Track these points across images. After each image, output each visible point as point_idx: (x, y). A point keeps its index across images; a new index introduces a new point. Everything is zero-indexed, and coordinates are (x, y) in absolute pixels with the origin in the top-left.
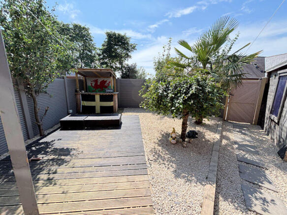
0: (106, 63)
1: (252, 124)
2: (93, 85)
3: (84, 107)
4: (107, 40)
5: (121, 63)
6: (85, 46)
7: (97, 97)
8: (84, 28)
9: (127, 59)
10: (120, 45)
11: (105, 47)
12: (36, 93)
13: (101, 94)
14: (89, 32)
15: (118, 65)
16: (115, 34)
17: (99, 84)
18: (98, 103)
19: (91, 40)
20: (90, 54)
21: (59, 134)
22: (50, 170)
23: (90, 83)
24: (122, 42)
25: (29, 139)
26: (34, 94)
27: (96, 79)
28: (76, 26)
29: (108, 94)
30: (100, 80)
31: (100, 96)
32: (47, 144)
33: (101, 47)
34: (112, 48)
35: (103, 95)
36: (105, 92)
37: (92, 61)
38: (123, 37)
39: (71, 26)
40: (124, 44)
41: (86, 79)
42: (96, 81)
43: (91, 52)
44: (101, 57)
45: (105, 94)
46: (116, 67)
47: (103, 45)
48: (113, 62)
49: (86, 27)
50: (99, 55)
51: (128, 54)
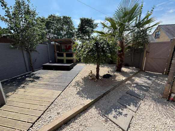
0: (80, 37)
1: (163, 74)
2: (65, 48)
3: (58, 59)
4: (80, 23)
5: (89, 36)
6: (69, 27)
7: (65, 55)
8: (68, 18)
9: (92, 33)
10: (88, 25)
11: (79, 27)
12: (30, 51)
13: (67, 53)
14: (71, 19)
15: (88, 38)
16: (85, 19)
17: (67, 47)
18: (65, 58)
19: (72, 24)
20: (72, 32)
21: (41, 71)
22: (26, 83)
23: (63, 47)
24: (89, 24)
25: (27, 72)
26: (29, 52)
27: (66, 45)
28: (64, 17)
29: (70, 53)
30: (68, 45)
31: (66, 54)
32: (33, 74)
33: (78, 28)
34: (84, 27)
35: (67, 54)
36: (68, 51)
37: (73, 36)
38: (90, 20)
39: (62, 18)
40: (90, 24)
41: (61, 45)
42: (66, 46)
43: (72, 31)
44: (78, 33)
45: (68, 53)
46: (86, 39)
47: (79, 26)
48: (84, 36)
49: (70, 17)
50: (77, 32)
51: (93, 30)
